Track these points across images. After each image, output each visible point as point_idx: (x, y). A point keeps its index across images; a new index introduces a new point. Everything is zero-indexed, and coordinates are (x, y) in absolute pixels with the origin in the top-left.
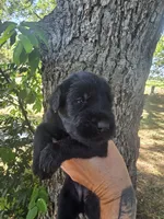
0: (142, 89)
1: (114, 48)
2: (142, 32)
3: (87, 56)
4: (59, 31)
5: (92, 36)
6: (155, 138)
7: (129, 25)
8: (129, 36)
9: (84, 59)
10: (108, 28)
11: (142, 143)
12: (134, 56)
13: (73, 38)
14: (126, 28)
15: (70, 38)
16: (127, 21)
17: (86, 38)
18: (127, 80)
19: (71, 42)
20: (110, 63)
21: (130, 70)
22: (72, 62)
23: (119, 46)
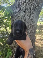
0: (36, 24)
1: (29, 13)
2: (36, 9)
3: (22, 15)
4: (15, 9)
5: (24, 10)
6: (40, 37)
7: (33, 7)
8: (33, 10)
9: (21, 16)
10: (28, 8)
11: (36, 38)
12: (34, 15)
13: (19, 11)
14: (32, 8)
15: (18, 11)
16: (32, 7)
17: (22, 11)
18: (32, 22)
19: (18, 12)
20: (28, 17)
21: (33, 19)
22: (18, 17)
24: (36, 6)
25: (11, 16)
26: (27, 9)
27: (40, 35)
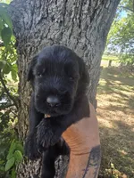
0: (99, 62)
1: (76, 28)
2: (98, 15)
3: (54, 34)
5: (58, 17)
6: (110, 100)
7: (89, 9)
8: (88, 18)
9: (50, 37)
10: (71, 11)
11: (99, 104)
12: (92, 35)
13: (42, 18)
14: (86, 12)
15: (39, 18)
17: (53, 19)
18: (87, 54)
19: (40, 22)
20: (73, 41)
21: (89, 47)
22: (41, 39)
23: (80, 27)
24: (96, 4)
25: (17, 38)
26: (71, 14)
27: (109, 96)
